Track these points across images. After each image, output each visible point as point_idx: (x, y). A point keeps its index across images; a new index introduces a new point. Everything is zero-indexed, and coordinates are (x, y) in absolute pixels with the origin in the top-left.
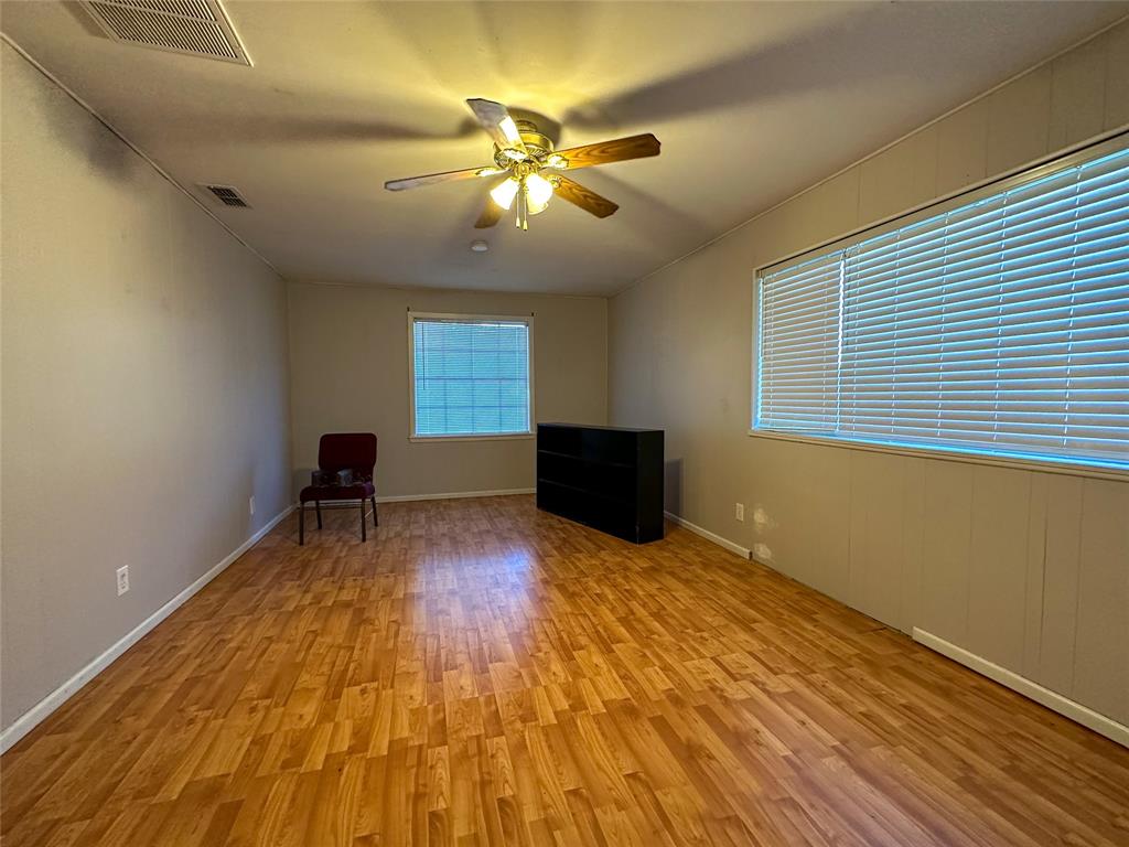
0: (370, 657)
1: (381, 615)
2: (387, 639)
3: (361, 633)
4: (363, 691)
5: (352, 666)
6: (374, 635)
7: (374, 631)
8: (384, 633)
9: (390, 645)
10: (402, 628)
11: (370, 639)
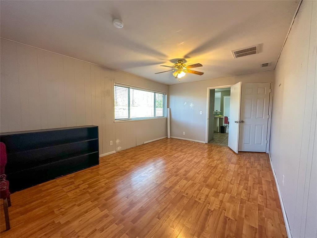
0: (208, 169)
1: (200, 177)
2: (203, 171)
3: (207, 175)
4: (211, 165)
5: (212, 169)
6: (205, 173)
7: (204, 174)
8: (202, 172)
9: (203, 169)
10: (198, 172)
11: (206, 172)
